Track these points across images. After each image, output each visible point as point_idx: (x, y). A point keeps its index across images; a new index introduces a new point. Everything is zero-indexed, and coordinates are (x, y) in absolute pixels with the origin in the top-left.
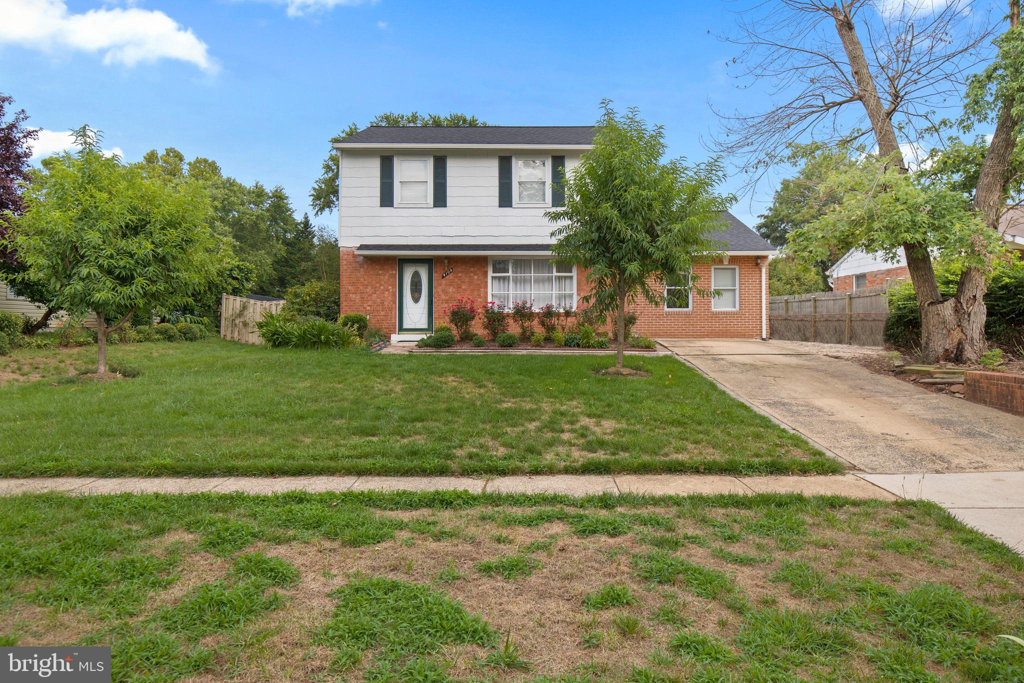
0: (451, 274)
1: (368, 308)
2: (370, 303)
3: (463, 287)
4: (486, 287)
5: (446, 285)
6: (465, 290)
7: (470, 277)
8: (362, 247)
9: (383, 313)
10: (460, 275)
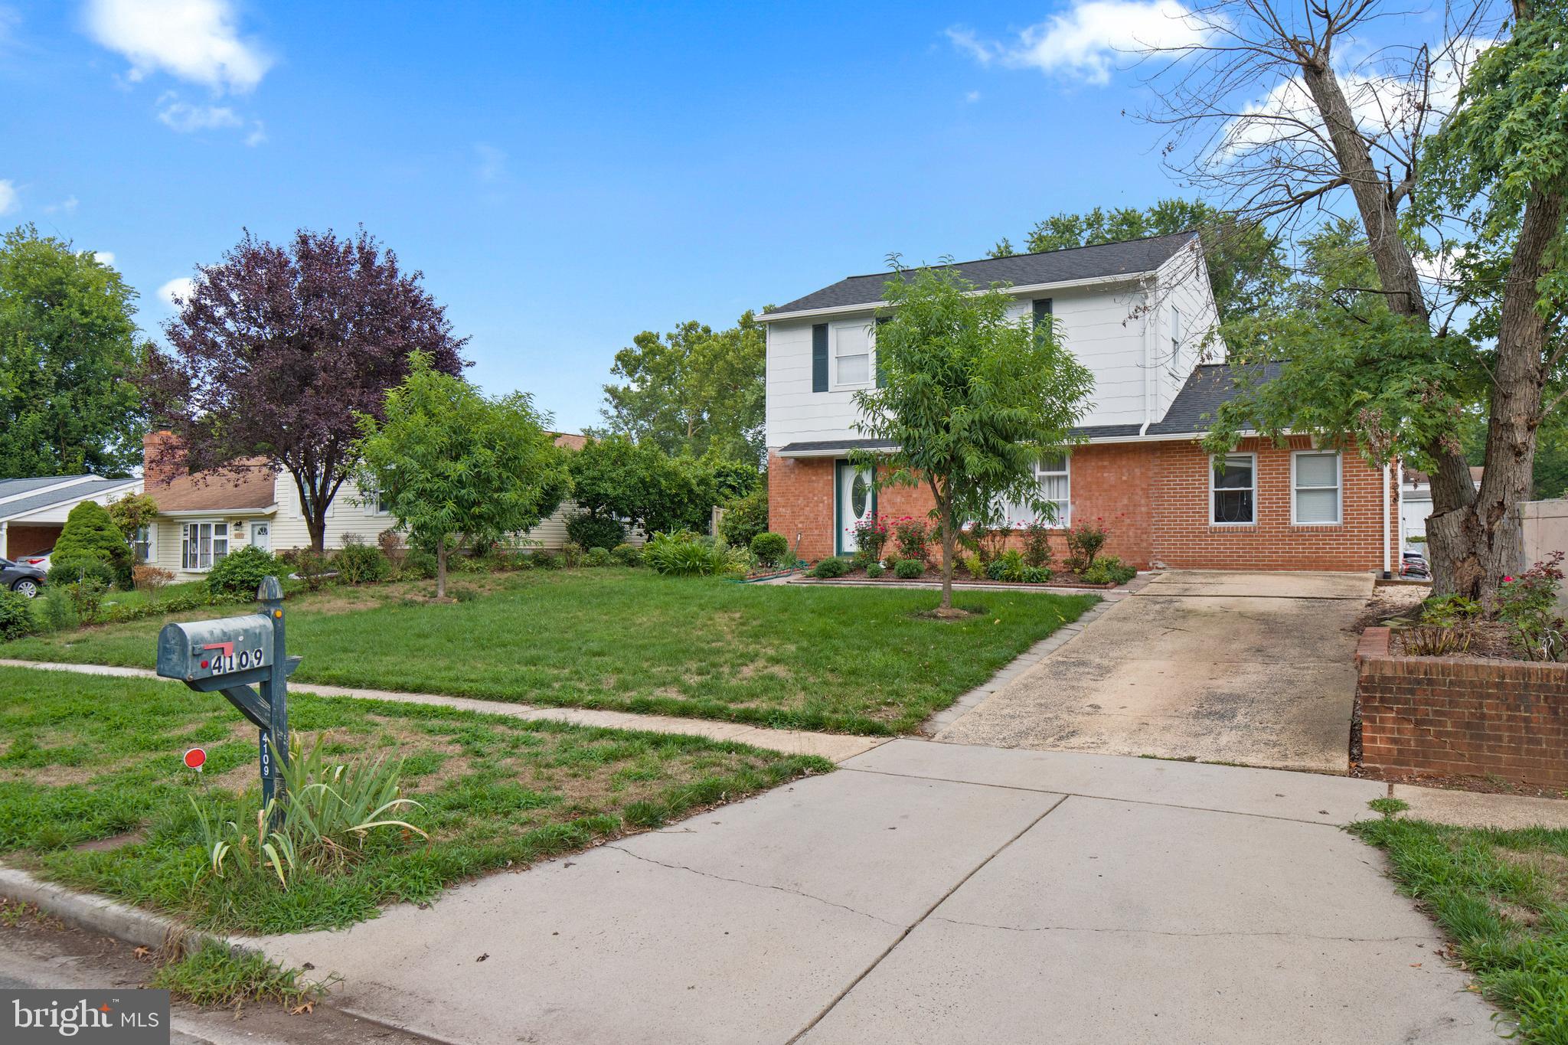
1: (800, 526)
2: (802, 519)
3: (914, 496)
5: (893, 493)
6: (916, 499)
8: (793, 447)
9: (816, 532)
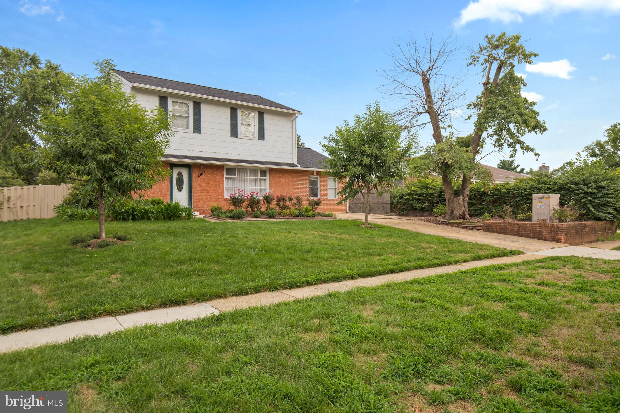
0: (204, 175)
1: (151, 195)
2: (152, 191)
3: (211, 183)
4: (223, 183)
5: (201, 181)
6: (211, 185)
7: (215, 177)
10: (209, 175)
